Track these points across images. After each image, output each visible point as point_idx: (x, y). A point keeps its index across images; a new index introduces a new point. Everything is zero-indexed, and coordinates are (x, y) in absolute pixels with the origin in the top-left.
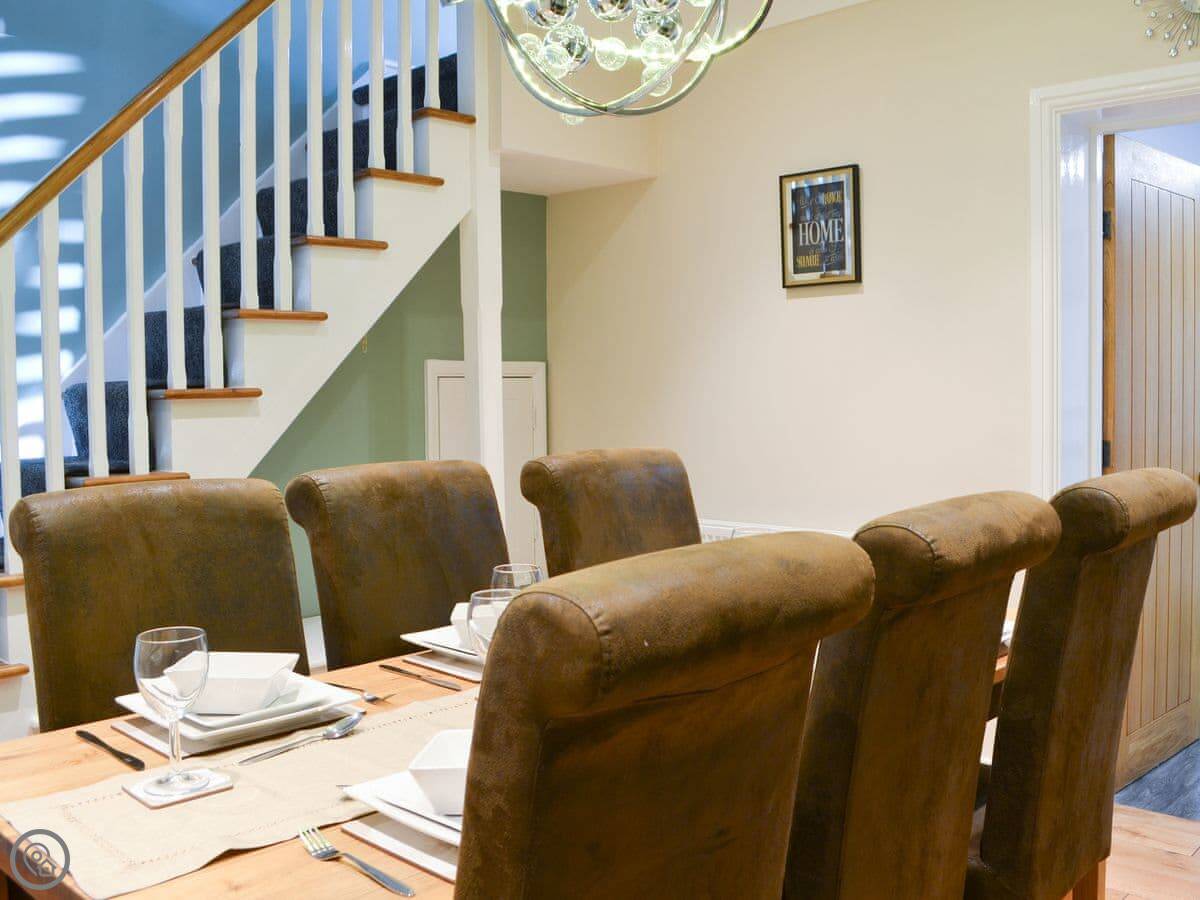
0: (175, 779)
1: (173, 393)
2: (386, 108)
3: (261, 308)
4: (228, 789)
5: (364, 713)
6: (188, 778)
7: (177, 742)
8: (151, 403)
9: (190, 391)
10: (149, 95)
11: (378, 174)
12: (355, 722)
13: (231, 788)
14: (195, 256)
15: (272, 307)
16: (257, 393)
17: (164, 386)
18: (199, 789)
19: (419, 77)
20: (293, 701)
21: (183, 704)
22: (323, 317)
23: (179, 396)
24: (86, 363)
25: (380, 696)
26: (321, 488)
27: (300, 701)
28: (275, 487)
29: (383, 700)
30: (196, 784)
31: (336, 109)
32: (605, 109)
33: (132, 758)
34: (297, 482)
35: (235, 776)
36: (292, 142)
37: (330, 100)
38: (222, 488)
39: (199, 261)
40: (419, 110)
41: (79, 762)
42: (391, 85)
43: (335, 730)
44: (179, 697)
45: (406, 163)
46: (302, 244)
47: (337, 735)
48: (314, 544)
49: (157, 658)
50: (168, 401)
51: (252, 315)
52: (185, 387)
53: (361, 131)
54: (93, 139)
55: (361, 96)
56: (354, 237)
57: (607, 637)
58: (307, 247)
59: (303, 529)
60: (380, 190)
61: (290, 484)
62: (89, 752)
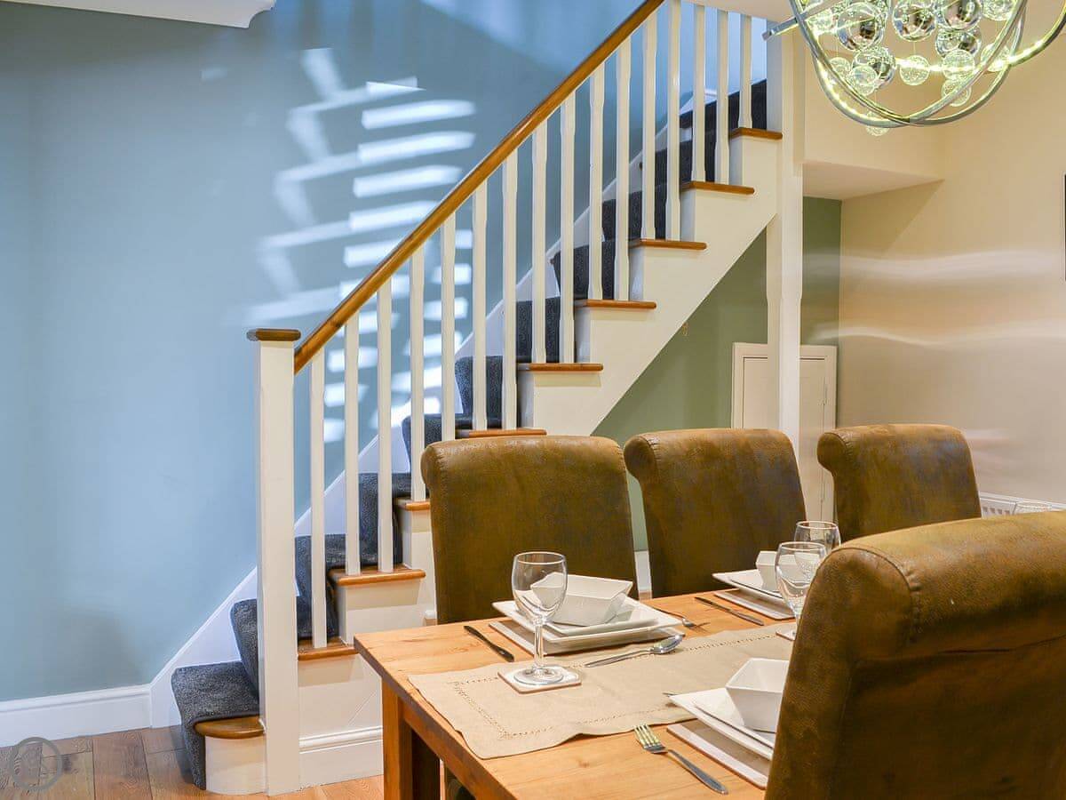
0: (538, 671)
1: (536, 366)
2: (707, 130)
3: (604, 298)
4: (576, 685)
5: (684, 636)
6: (547, 673)
7: (541, 643)
8: (519, 374)
9: (549, 365)
10: (522, 129)
11: (700, 186)
12: (676, 643)
13: (579, 684)
14: (553, 257)
15: (613, 298)
16: (600, 368)
17: (530, 361)
18: (556, 682)
19: (734, 101)
20: (627, 620)
21: (546, 614)
22: (652, 306)
23: (540, 369)
24: (473, 339)
25: (697, 623)
26: (653, 447)
27: (633, 620)
28: (616, 444)
29: (699, 626)
30: (553, 678)
31: (666, 131)
32: (908, 121)
33: (504, 651)
34: (633, 442)
35: (583, 676)
36: (630, 160)
37: (661, 124)
38: (575, 443)
39: (556, 261)
40: (735, 131)
41: (467, 650)
42: (711, 110)
43: (661, 647)
44: (542, 607)
45: (722, 176)
46: (638, 246)
47: (662, 652)
48: (645, 494)
49: (528, 575)
50: (533, 372)
51: (597, 305)
52: (545, 362)
53: (686, 149)
54: (480, 166)
55: (686, 121)
56: (679, 240)
57: (918, 593)
58: (642, 248)
59: (637, 481)
60: (701, 200)
61: (628, 442)
62: (473, 644)
